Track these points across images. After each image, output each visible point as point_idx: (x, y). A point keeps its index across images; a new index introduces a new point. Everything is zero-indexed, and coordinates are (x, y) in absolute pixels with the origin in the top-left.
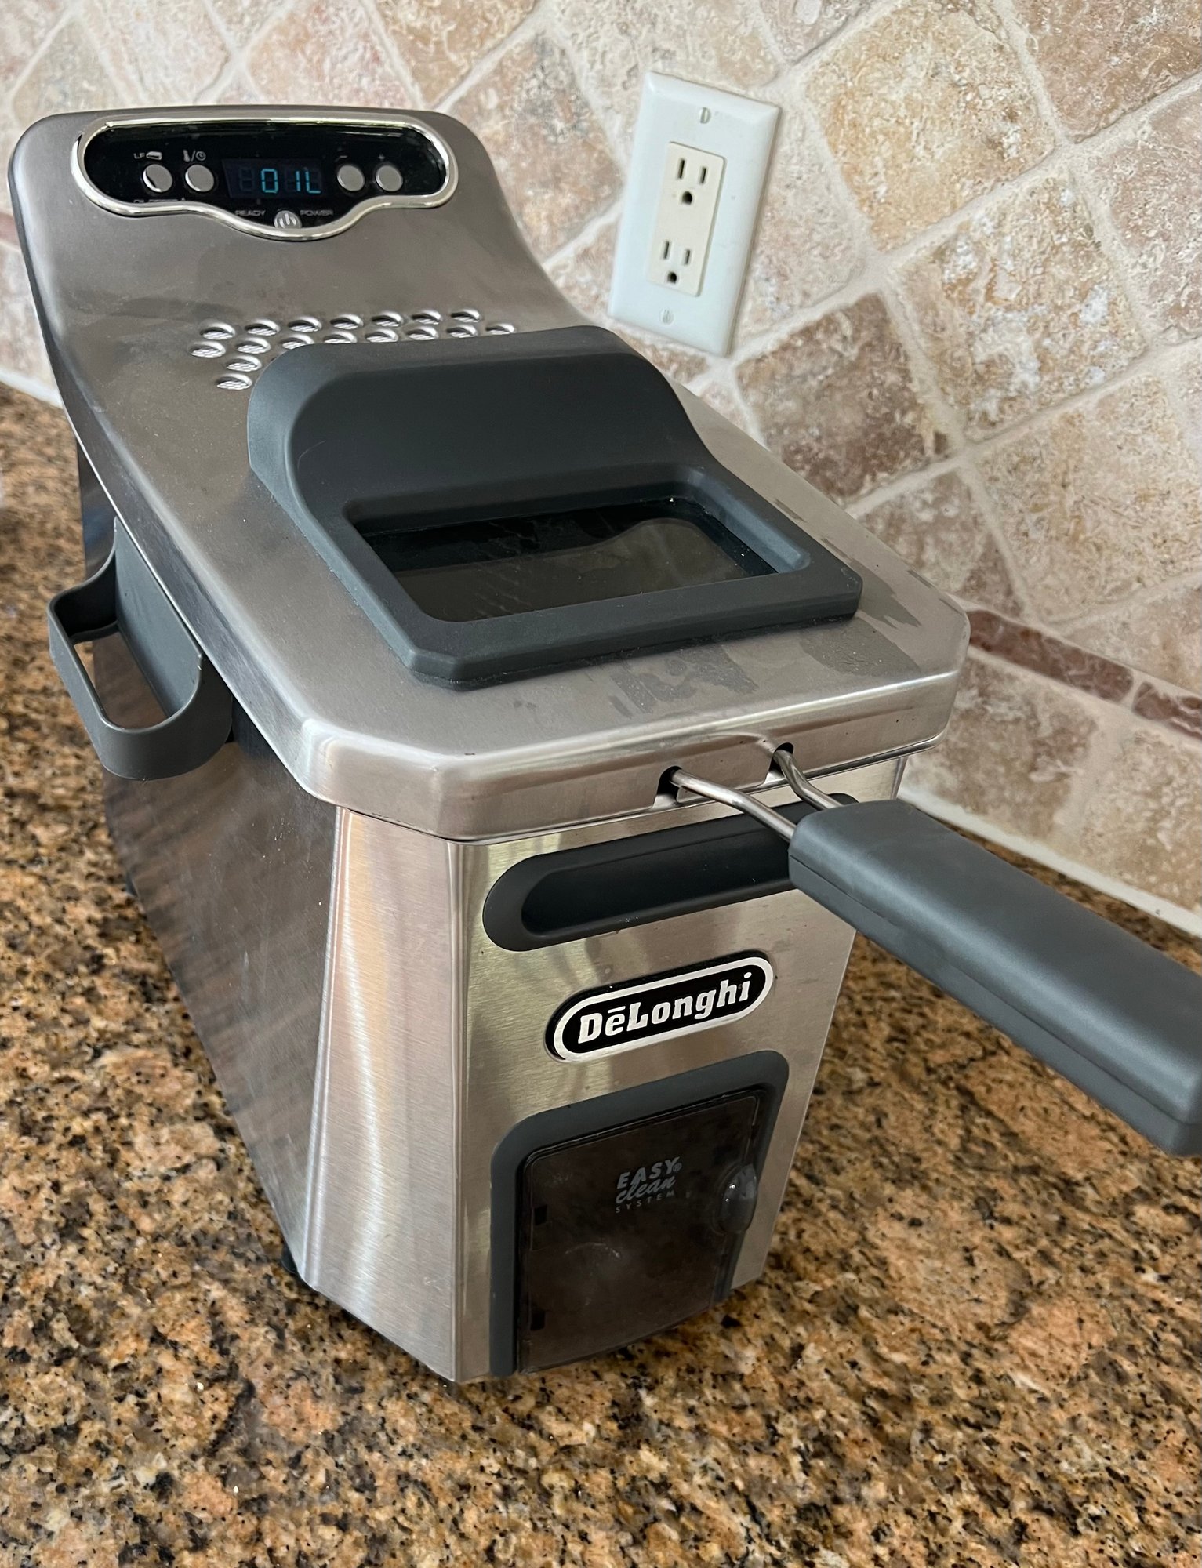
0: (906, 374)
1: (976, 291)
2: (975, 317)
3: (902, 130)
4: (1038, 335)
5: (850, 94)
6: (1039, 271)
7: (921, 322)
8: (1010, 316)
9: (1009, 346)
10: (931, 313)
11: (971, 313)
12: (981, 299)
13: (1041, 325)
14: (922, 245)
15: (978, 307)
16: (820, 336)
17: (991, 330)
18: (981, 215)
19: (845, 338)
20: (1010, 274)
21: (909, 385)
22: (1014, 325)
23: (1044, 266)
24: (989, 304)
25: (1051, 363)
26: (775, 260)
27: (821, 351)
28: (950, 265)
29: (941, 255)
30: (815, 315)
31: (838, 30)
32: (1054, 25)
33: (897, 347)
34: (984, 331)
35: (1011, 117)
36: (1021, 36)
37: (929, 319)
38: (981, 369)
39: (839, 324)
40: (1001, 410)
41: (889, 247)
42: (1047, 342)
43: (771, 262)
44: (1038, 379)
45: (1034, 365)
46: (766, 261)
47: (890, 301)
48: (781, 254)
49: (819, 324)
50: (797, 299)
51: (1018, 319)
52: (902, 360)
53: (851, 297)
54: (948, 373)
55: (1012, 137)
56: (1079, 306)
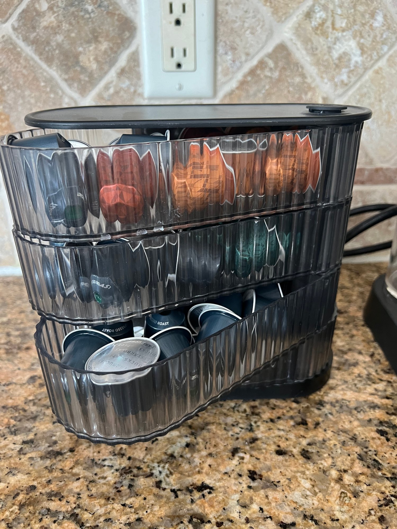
0: (303, 76)
1: (328, 27)
2: (329, 39)
4: (358, 39)
6: (352, 11)
7: (306, 49)
8: (344, 34)
9: (346, 47)
10: (309, 43)
11: (327, 38)
12: (330, 30)
13: (358, 34)
14: (298, 14)
15: (330, 34)
16: (259, 72)
17: (338, 43)
19: (271, 69)
20: (341, 15)
21: (306, 80)
22: (347, 37)
23: (354, 7)
24: (335, 31)
25: (365, 49)
26: (228, 43)
27: (261, 79)
28: (314, 19)
29: (309, 15)
30: (254, 62)
33: (297, 65)
34: (335, 44)
37: (309, 47)
38: (337, 62)
39: (267, 63)
40: (349, 77)
41: (283, 19)
42: (362, 41)
43: (226, 44)
44: (361, 58)
45: (359, 52)
46: (224, 44)
47: (289, 44)
48: (231, 38)
49: (257, 67)
50: (243, 58)
51: (348, 34)
52: (300, 70)
53: (270, 48)
54: (322, 69)
56: (372, 21)
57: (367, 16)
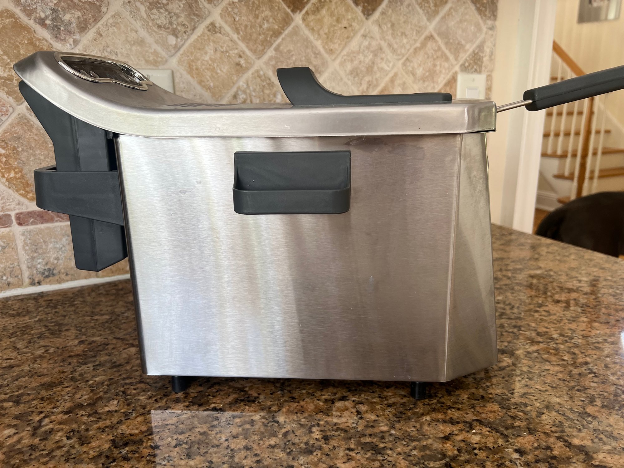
3: (211, 67)
5: (193, 61)
6: (262, 93)
14: (228, 96)
18: (241, 83)
20: (255, 96)
23: (263, 91)
29: (235, 97)
31: (183, 45)
32: (243, 32)
35: (240, 57)
36: (235, 37)
41: (219, 99)
55: (242, 62)
56: (275, 99)
57: (271, 96)
